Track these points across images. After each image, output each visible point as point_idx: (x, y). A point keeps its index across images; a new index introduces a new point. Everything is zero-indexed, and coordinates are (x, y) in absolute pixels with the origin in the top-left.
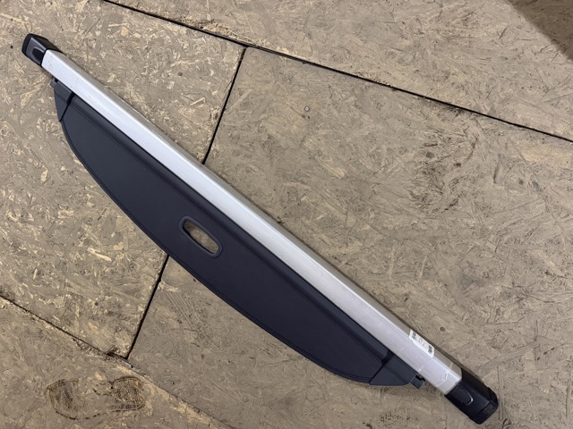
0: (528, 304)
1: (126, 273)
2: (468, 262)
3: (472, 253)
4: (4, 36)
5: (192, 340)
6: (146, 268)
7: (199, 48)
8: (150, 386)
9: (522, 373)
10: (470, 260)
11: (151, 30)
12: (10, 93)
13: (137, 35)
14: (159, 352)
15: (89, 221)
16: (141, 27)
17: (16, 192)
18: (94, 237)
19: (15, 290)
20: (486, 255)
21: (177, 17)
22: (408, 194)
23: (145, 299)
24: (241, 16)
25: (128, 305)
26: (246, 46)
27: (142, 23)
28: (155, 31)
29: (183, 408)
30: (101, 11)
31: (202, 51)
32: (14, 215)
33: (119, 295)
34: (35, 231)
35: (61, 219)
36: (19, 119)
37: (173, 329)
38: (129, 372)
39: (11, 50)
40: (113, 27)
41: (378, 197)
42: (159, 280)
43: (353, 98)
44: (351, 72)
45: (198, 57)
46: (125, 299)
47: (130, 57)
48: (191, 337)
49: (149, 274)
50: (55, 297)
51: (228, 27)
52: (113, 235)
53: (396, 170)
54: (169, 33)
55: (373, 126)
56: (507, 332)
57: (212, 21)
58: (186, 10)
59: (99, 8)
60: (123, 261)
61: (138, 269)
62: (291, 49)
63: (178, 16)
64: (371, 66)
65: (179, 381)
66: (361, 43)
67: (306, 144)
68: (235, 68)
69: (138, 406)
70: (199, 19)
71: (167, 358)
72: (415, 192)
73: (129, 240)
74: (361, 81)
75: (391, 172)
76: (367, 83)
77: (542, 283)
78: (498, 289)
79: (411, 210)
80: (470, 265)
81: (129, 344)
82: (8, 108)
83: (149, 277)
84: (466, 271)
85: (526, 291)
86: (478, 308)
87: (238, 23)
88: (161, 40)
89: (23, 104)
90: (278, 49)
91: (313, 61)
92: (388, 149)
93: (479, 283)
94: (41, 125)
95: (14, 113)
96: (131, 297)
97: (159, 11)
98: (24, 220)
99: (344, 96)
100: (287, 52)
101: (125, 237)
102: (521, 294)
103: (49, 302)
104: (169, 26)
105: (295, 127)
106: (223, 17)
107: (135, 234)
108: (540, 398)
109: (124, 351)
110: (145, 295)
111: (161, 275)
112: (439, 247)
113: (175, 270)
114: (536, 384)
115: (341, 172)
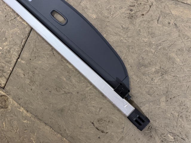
0: (166, 77)
1: (7, 54)
2: (142, 57)
3: (144, 54)
5: (28, 83)
6: (14, 53)
8: (11, 100)
9: (159, 106)
10: (143, 56)
14: (15, 86)
20: (150, 54)
22: (121, 27)
23: (13, 65)
25: (6, 67)
29: (22, 109)
33: (3, 63)
37: (21, 78)
38: (4, 94)
41: (108, 28)
42: (19, 58)
46: (6, 65)
48: (28, 81)
49: (15, 55)
52: (4, 39)
53: (117, 16)
56: (155, 88)
60: (6, 49)
61: (12, 53)
65: (21, 98)
67: (82, 4)
69: (5, 107)
71: (18, 89)
72: (124, 26)
73: (10, 41)
75: (115, 17)
77: (173, 68)
78: (154, 69)
79: (121, 34)
80: (143, 58)
81: (5, 82)
83: (15, 56)
84: (141, 61)
85: (166, 71)
86: (144, 77)
92: (115, 7)
93: (146, 66)
96: (7, 64)
101: (8, 40)
102: (163, 72)
107: (12, 39)
108: (166, 118)
109: (3, 85)
110: (13, 63)
111: (19, 56)
112: (131, 50)
113: (25, 54)
114: (165, 112)
115: (94, 16)
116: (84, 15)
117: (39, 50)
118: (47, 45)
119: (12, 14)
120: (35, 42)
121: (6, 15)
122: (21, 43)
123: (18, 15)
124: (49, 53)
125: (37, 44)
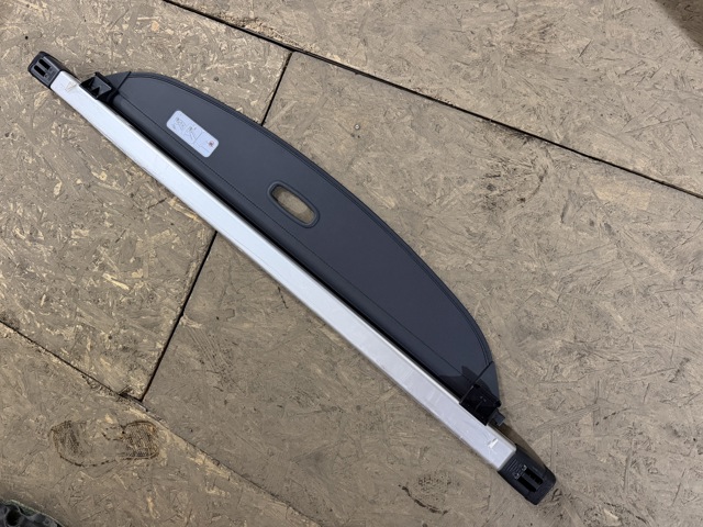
0: (590, 362)
1: (145, 304)
2: (526, 311)
3: (531, 302)
4: (18, 25)
5: (215, 384)
6: (168, 300)
7: (239, 50)
8: (165, 433)
9: (578, 439)
10: (528, 310)
11: (185, 26)
12: (22, 91)
13: (169, 32)
14: (177, 395)
15: (105, 243)
16: (174, 22)
17: (25, 205)
18: (111, 262)
19: (20, 318)
20: (547, 304)
21: (215, 12)
22: (464, 231)
23: (165, 335)
24: (289, 15)
25: (145, 341)
26: (292, 50)
27: (175, 17)
28: (190, 28)
29: (201, 459)
31: (242, 54)
32: (22, 232)
33: (136, 329)
34: (44, 251)
35: (75, 240)
36: (32, 121)
37: (194, 371)
38: (143, 416)
39: (26, 41)
40: (142, 21)
41: (431, 233)
42: (181, 315)
43: (409, 118)
44: (409, 87)
45: (237, 60)
46: (143, 335)
47: (160, 56)
48: (214, 380)
49: (170, 307)
50: (64, 327)
51: (273, 26)
52: (131, 261)
53: (453, 203)
54: (206, 30)
55: (430, 150)
56: (564, 393)
57: (255, 19)
58: (226, 5)
60: (141, 290)
61: (158, 300)
62: (343, 56)
63: (217, 11)
64: (432, 81)
65: (198, 429)
66: (422, 54)
67: (354, 167)
68: (278, 75)
69: (152, 454)
70: (240, 17)
71: (186, 402)
72: (472, 229)
73: (150, 267)
74: (420, 98)
75: (447, 205)
76: (426, 101)
78: (558, 344)
79: (466, 249)
80: (528, 314)
81: (144, 385)
82: (20, 108)
83: (171, 311)
84: (524, 321)
85: (589, 348)
86: (533, 363)
87: (284, 23)
88: (196, 39)
89: (37, 105)
90: (328, 56)
91: (367, 72)
92: (445, 179)
93: (537, 335)
94: (57, 130)
95: (26, 115)
96: (149, 331)
97: (195, 5)
98: (32, 238)
99: (399, 114)
100: (338, 60)
101: (145, 264)
102: (583, 351)
103: (58, 332)
104: (207, 22)
105: (342, 147)
106: (268, 16)
107: (157, 260)
108: (597, 468)
109: (139, 393)
110: (165, 330)
111: (183, 308)
112: (495, 291)
113: (200, 304)
114: (592, 452)
115: (392, 202)
116: (363, 198)
117: (242, 291)
118: (265, 280)
119: (152, 190)
120: (230, 270)
121: (133, 191)
122: (187, 272)
123: (172, 195)
124: (271, 299)
125: (234, 275)
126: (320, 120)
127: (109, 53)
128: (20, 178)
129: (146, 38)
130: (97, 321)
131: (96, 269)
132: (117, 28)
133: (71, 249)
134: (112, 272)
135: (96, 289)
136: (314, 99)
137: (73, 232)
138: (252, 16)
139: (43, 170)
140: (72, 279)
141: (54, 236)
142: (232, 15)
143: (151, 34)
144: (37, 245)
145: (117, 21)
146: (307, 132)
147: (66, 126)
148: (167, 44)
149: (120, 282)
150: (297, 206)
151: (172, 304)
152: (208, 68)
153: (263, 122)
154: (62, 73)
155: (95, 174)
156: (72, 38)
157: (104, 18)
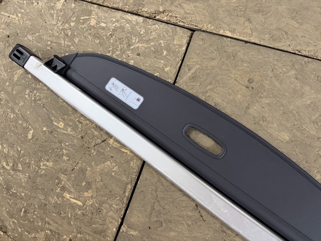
1: (94, 216)
4: (3, 29)
6: (111, 213)
7: (154, 33)
11: (114, 20)
12: (6, 71)
13: (103, 25)
15: (64, 172)
16: (106, 18)
17: (9, 146)
18: (69, 185)
19: (7, 224)
21: (135, 9)
23: (110, 239)
24: (189, 7)
26: (193, 30)
27: (107, 15)
28: (117, 21)
30: (75, 8)
31: (156, 36)
32: (7, 165)
33: (88, 234)
34: (22, 177)
35: (43, 169)
36: (13, 90)
39: (8, 39)
40: (84, 19)
42: (122, 224)
43: (293, 72)
44: (290, 50)
45: (153, 40)
46: (94, 238)
47: (98, 41)
49: (113, 218)
50: (38, 232)
51: (177, 14)
52: (83, 184)
54: (129, 22)
55: (315, 96)
57: (163, 12)
58: (142, 4)
59: (73, 5)
60: (92, 205)
61: (104, 213)
62: (233, 31)
63: (136, 8)
64: (308, 44)
66: (297, 25)
67: (251, 111)
68: (184, 48)
70: (153, 10)
73: (97, 188)
74: (301, 57)
76: (306, 59)
82: (5, 82)
83: (113, 221)
87: (186, 13)
88: (122, 28)
89: (15, 79)
90: (221, 32)
91: (253, 41)
94: (29, 95)
95: (9, 86)
96: (98, 236)
97: (120, 6)
98: (14, 169)
99: (284, 70)
100: (229, 34)
101: (94, 186)
103: (33, 235)
104: (129, 17)
105: (239, 96)
106: (173, 8)
107: (102, 183)
110: (111, 236)
111: (123, 219)
113: (134, 216)
115: (286, 136)
117: (167, 207)
119: (96, 133)
120: (156, 191)
121: (83, 134)
122: (124, 192)
123: (110, 136)
125: (160, 195)
126: (219, 77)
127: (63, 42)
128: (5, 128)
129: (87, 30)
130: (60, 228)
131: (58, 190)
132: (67, 25)
133: (41, 176)
134: (70, 192)
135: (59, 204)
136: (213, 63)
137: (42, 164)
138: (161, 10)
139: (20, 122)
140: (42, 197)
141: (29, 167)
142: (147, 10)
143: (90, 28)
144: (18, 173)
145: (67, 21)
146: (209, 87)
147: (35, 92)
148: (102, 33)
149: (76, 199)
150: (206, 142)
151: (115, 216)
152: (132, 47)
153: (175, 82)
154: (32, 57)
155: (55, 123)
156: (37, 34)
157: (58, 20)
